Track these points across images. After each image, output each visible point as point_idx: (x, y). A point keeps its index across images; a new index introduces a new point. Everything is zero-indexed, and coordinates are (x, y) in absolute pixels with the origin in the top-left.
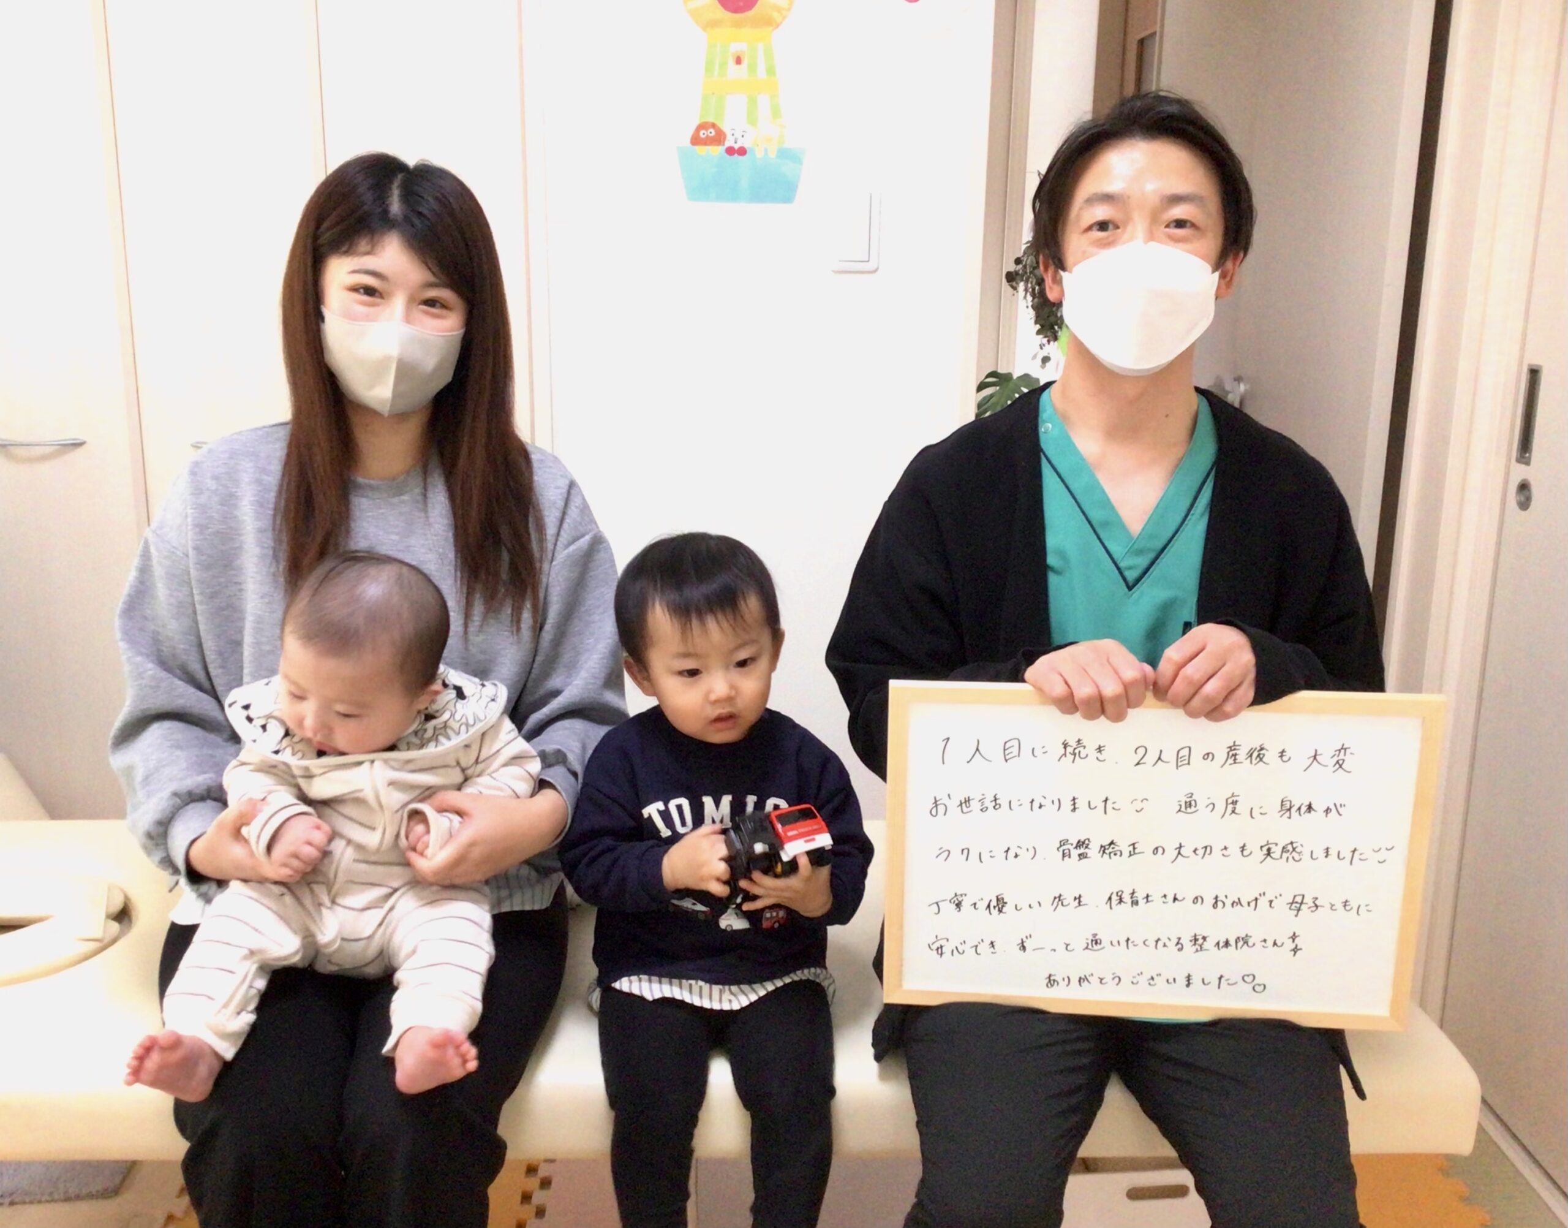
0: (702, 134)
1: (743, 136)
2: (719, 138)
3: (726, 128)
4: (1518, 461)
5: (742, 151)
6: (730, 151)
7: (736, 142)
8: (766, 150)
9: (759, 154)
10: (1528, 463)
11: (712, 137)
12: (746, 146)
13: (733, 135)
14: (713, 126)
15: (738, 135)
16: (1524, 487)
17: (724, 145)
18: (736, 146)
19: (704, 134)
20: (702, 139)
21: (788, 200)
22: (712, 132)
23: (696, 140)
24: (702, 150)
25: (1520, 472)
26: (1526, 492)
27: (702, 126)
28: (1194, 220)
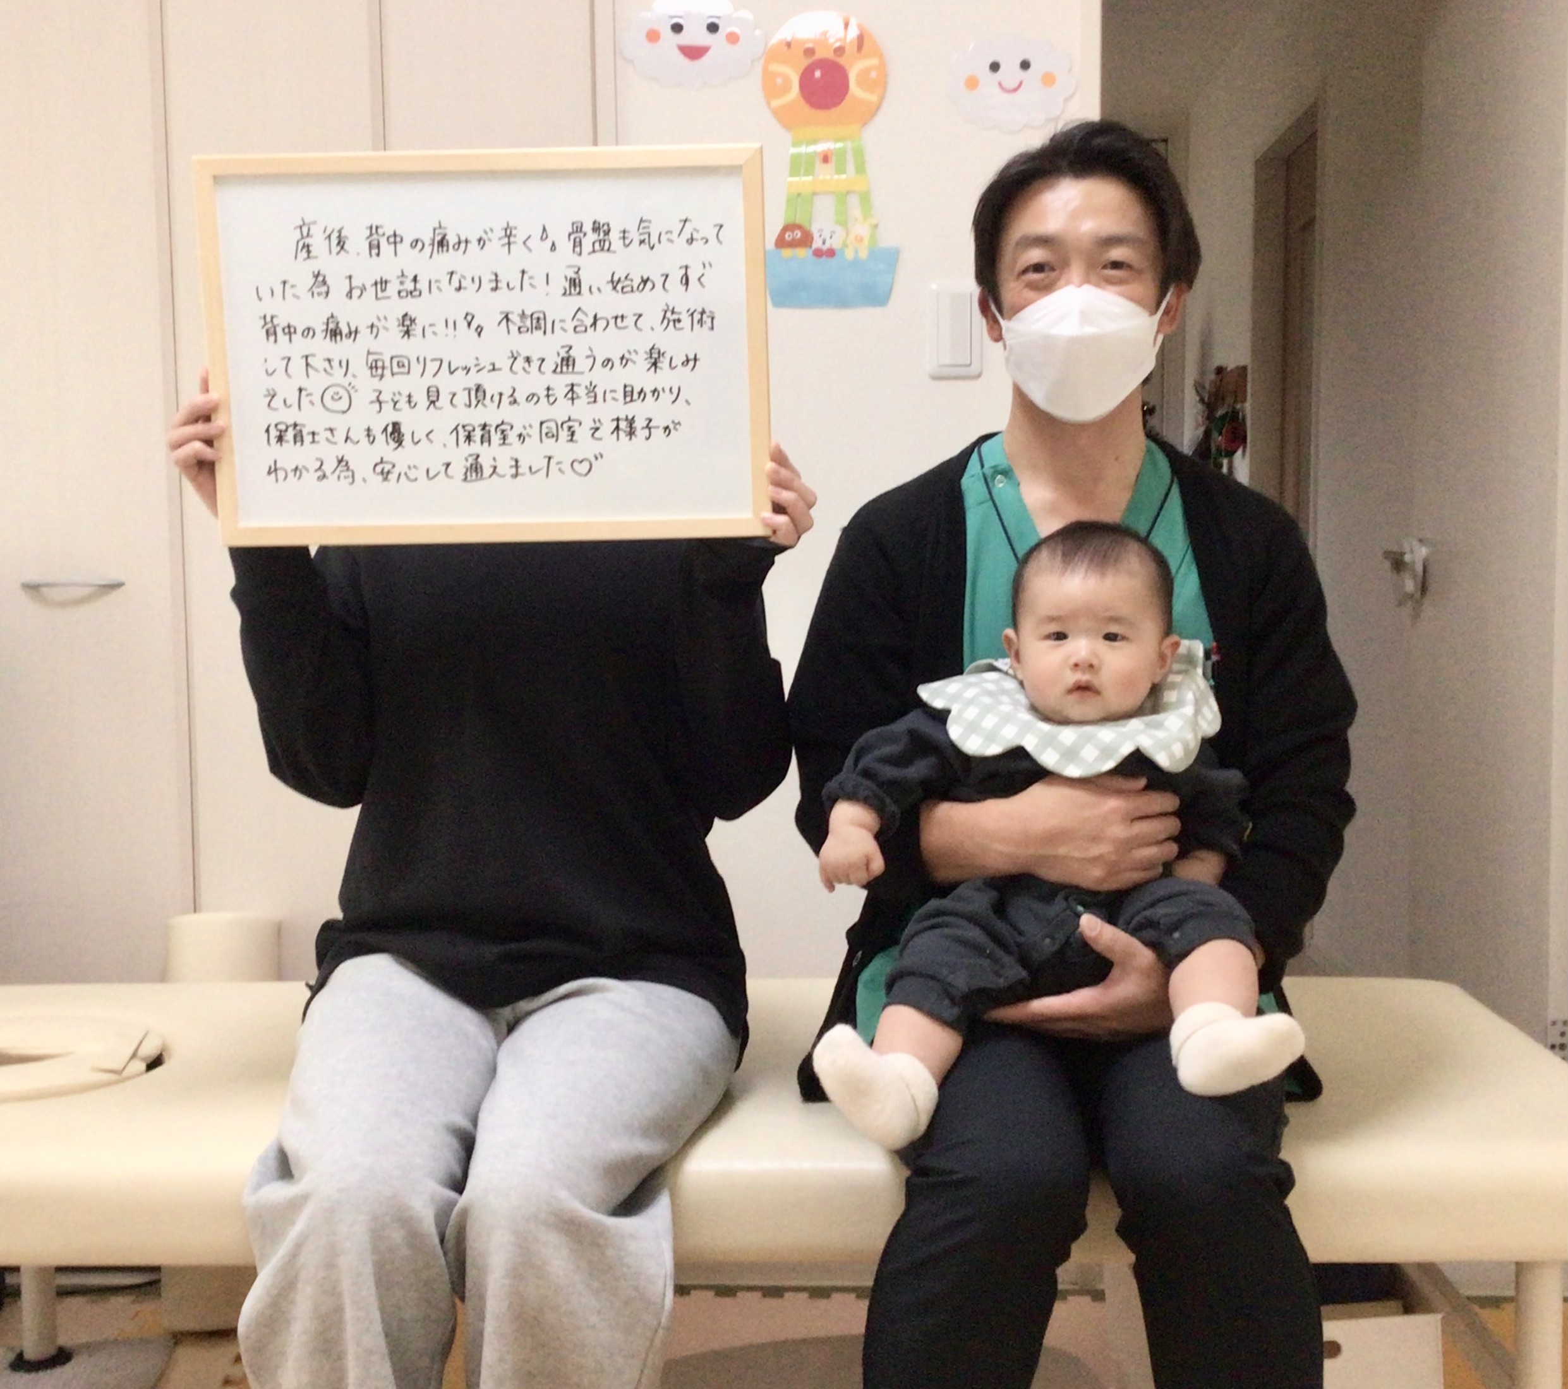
0: (788, 236)
1: (831, 237)
2: (806, 240)
3: (814, 229)
5: (831, 253)
6: (818, 253)
7: (824, 243)
8: (856, 251)
9: (849, 255)
11: (798, 239)
12: (834, 246)
13: (820, 236)
14: (799, 227)
15: (826, 235)
17: (811, 247)
18: (825, 248)
20: (788, 242)
21: (883, 302)
22: (798, 234)
23: (781, 243)
24: (787, 253)
27: (788, 227)
28: (1131, 263)
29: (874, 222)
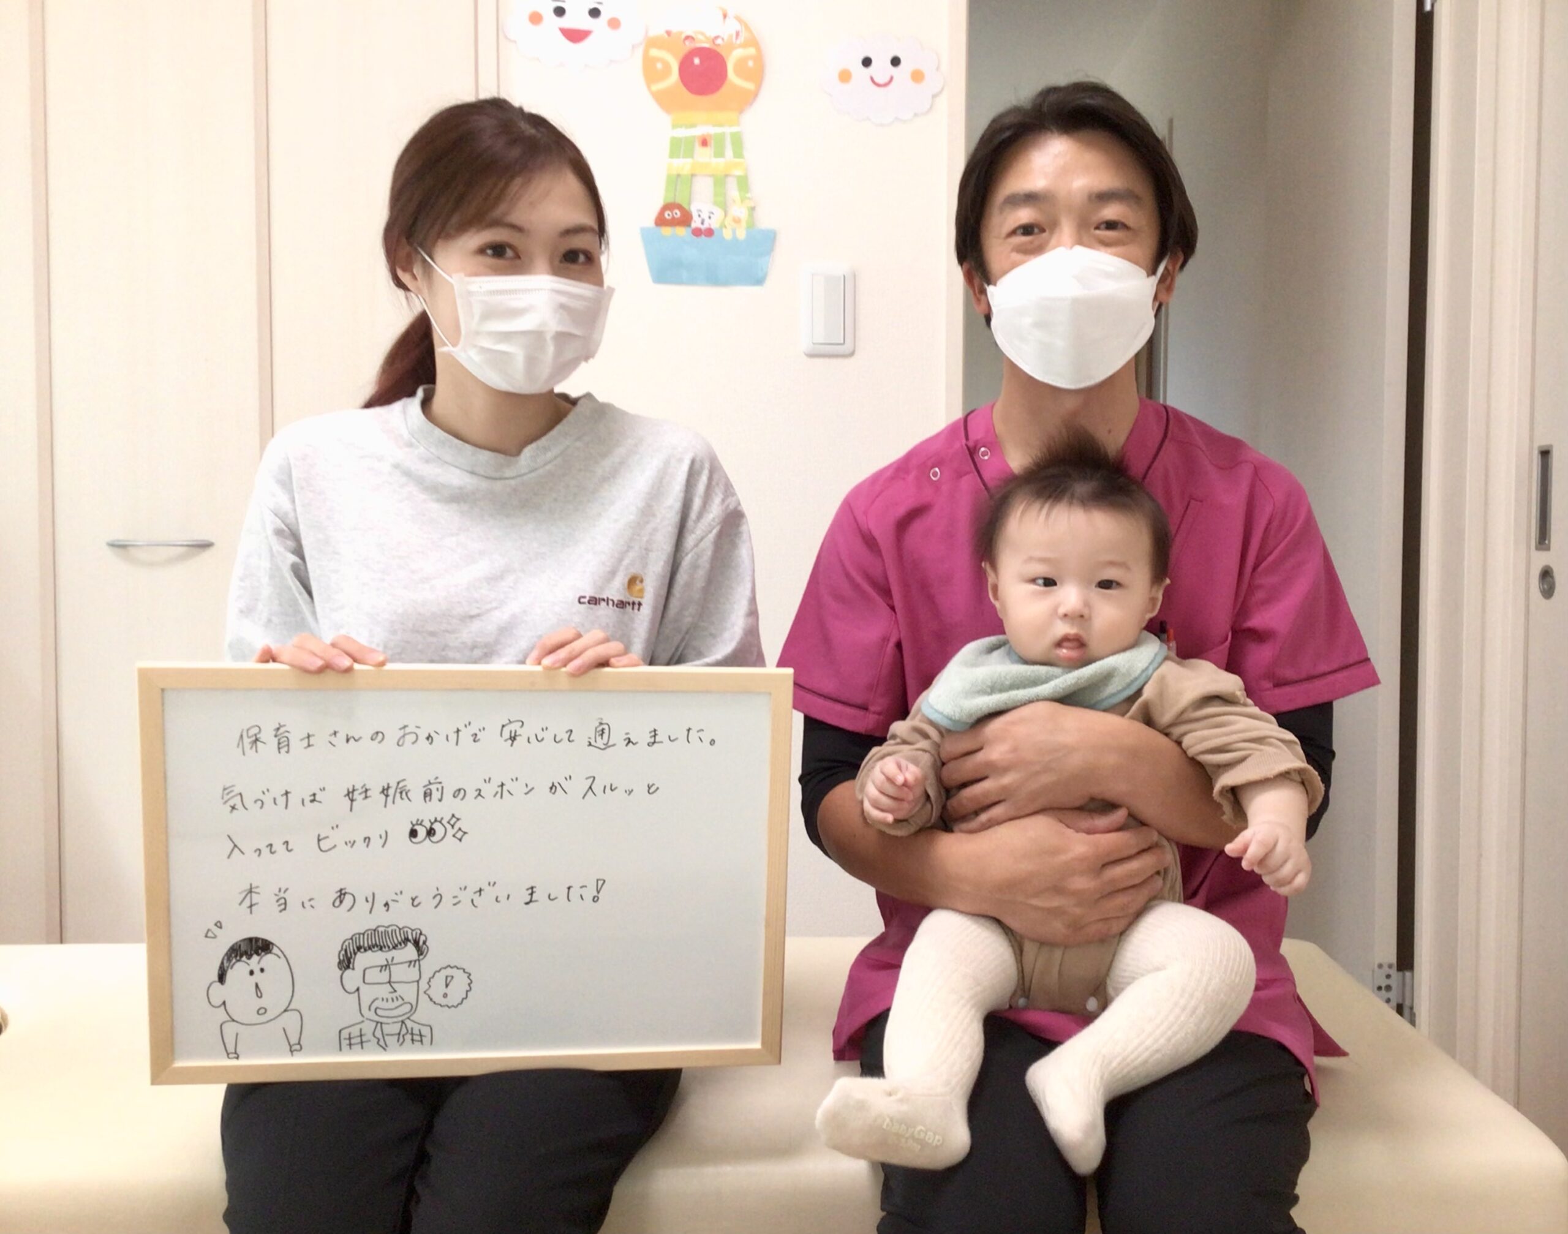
0: (667, 215)
1: (710, 218)
2: (685, 219)
3: (694, 210)
4: (1537, 549)
5: (710, 232)
6: (697, 232)
7: (702, 223)
8: (734, 232)
9: (727, 234)
10: (1548, 549)
11: (677, 219)
12: (713, 227)
13: (699, 216)
14: (679, 207)
15: (705, 216)
16: (1546, 574)
17: (690, 226)
18: (703, 227)
19: (669, 215)
20: (668, 220)
21: (759, 281)
22: (678, 213)
23: (661, 221)
24: (667, 231)
25: (1541, 560)
26: (1548, 579)
27: (668, 207)
28: (1127, 223)
29: (752, 205)
